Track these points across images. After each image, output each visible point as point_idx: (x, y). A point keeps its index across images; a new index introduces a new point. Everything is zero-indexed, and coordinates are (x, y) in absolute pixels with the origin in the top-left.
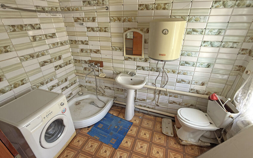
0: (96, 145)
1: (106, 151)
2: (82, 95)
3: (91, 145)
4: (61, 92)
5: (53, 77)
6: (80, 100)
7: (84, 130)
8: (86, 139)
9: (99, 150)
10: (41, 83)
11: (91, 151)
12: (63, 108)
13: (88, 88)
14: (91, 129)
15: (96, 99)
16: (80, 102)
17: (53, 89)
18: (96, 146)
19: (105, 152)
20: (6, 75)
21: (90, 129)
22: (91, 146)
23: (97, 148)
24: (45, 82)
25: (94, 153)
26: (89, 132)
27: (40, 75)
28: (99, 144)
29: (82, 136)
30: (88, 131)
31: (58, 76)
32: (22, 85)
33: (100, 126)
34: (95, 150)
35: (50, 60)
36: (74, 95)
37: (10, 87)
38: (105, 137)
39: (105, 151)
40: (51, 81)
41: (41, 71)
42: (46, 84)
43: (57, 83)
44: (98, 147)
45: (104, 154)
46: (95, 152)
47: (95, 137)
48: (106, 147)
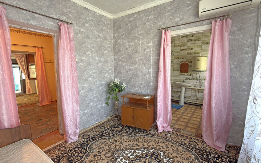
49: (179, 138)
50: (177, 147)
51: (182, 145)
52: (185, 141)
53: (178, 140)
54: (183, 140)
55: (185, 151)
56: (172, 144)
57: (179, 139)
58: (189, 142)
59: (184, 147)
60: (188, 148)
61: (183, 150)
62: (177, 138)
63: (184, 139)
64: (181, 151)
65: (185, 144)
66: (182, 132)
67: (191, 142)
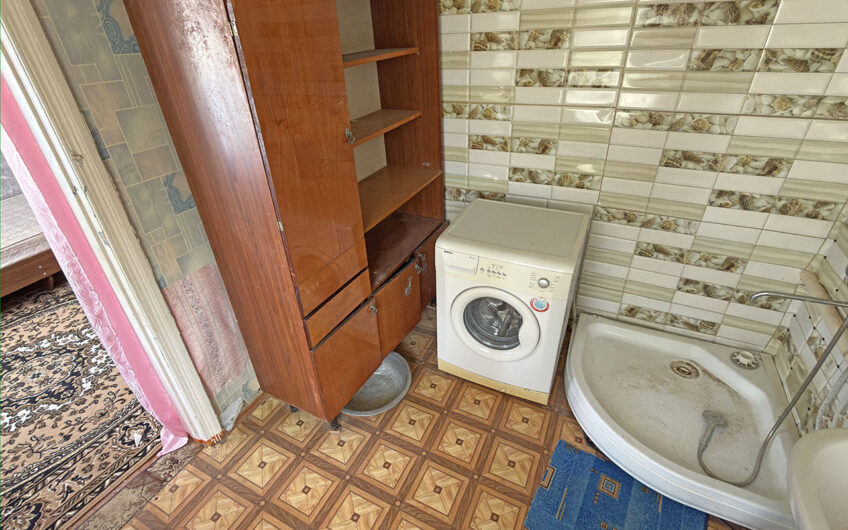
0: (517, 479)
1: (496, 521)
2: (742, 365)
3: (514, 463)
4: (675, 287)
5: (681, 222)
6: (711, 369)
7: (570, 426)
8: (538, 443)
9: (499, 491)
10: (625, 214)
11: (495, 466)
12: (541, 294)
13: (795, 367)
14: (580, 452)
15: (756, 432)
16: (697, 375)
17: (651, 256)
18: (515, 479)
19: (493, 514)
20: (561, 143)
21: (583, 447)
22: (512, 464)
23: (508, 484)
24: (641, 218)
25: (488, 475)
26: (569, 446)
27: (641, 188)
28: (524, 491)
29: (546, 425)
30: (571, 440)
31: (704, 230)
32: (578, 187)
33: (608, 486)
34: (498, 480)
35: (711, 158)
36: (718, 339)
37: (551, 175)
38: (555, 510)
39: (498, 516)
40: (664, 228)
41: (652, 179)
42: (642, 226)
43: (680, 250)
44: (513, 486)
45: (484, 511)
46: (492, 477)
47: (550, 471)
48: (511, 519)
49: (95, 473)
50: (46, 454)
51: (46, 473)
52: (60, 488)
53: (80, 466)
54: (68, 483)
55: (9, 475)
56: (72, 440)
57: (84, 470)
58: (38, 506)
59: (29, 475)
60: (14, 491)
61: (20, 469)
62: (95, 462)
63: (70, 491)
64: (17, 463)
65: (38, 484)
66: (130, 496)
67: (33, 516)
